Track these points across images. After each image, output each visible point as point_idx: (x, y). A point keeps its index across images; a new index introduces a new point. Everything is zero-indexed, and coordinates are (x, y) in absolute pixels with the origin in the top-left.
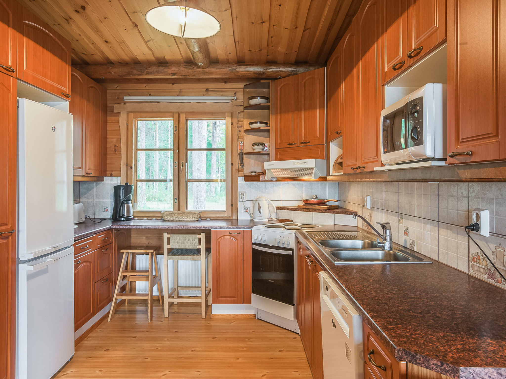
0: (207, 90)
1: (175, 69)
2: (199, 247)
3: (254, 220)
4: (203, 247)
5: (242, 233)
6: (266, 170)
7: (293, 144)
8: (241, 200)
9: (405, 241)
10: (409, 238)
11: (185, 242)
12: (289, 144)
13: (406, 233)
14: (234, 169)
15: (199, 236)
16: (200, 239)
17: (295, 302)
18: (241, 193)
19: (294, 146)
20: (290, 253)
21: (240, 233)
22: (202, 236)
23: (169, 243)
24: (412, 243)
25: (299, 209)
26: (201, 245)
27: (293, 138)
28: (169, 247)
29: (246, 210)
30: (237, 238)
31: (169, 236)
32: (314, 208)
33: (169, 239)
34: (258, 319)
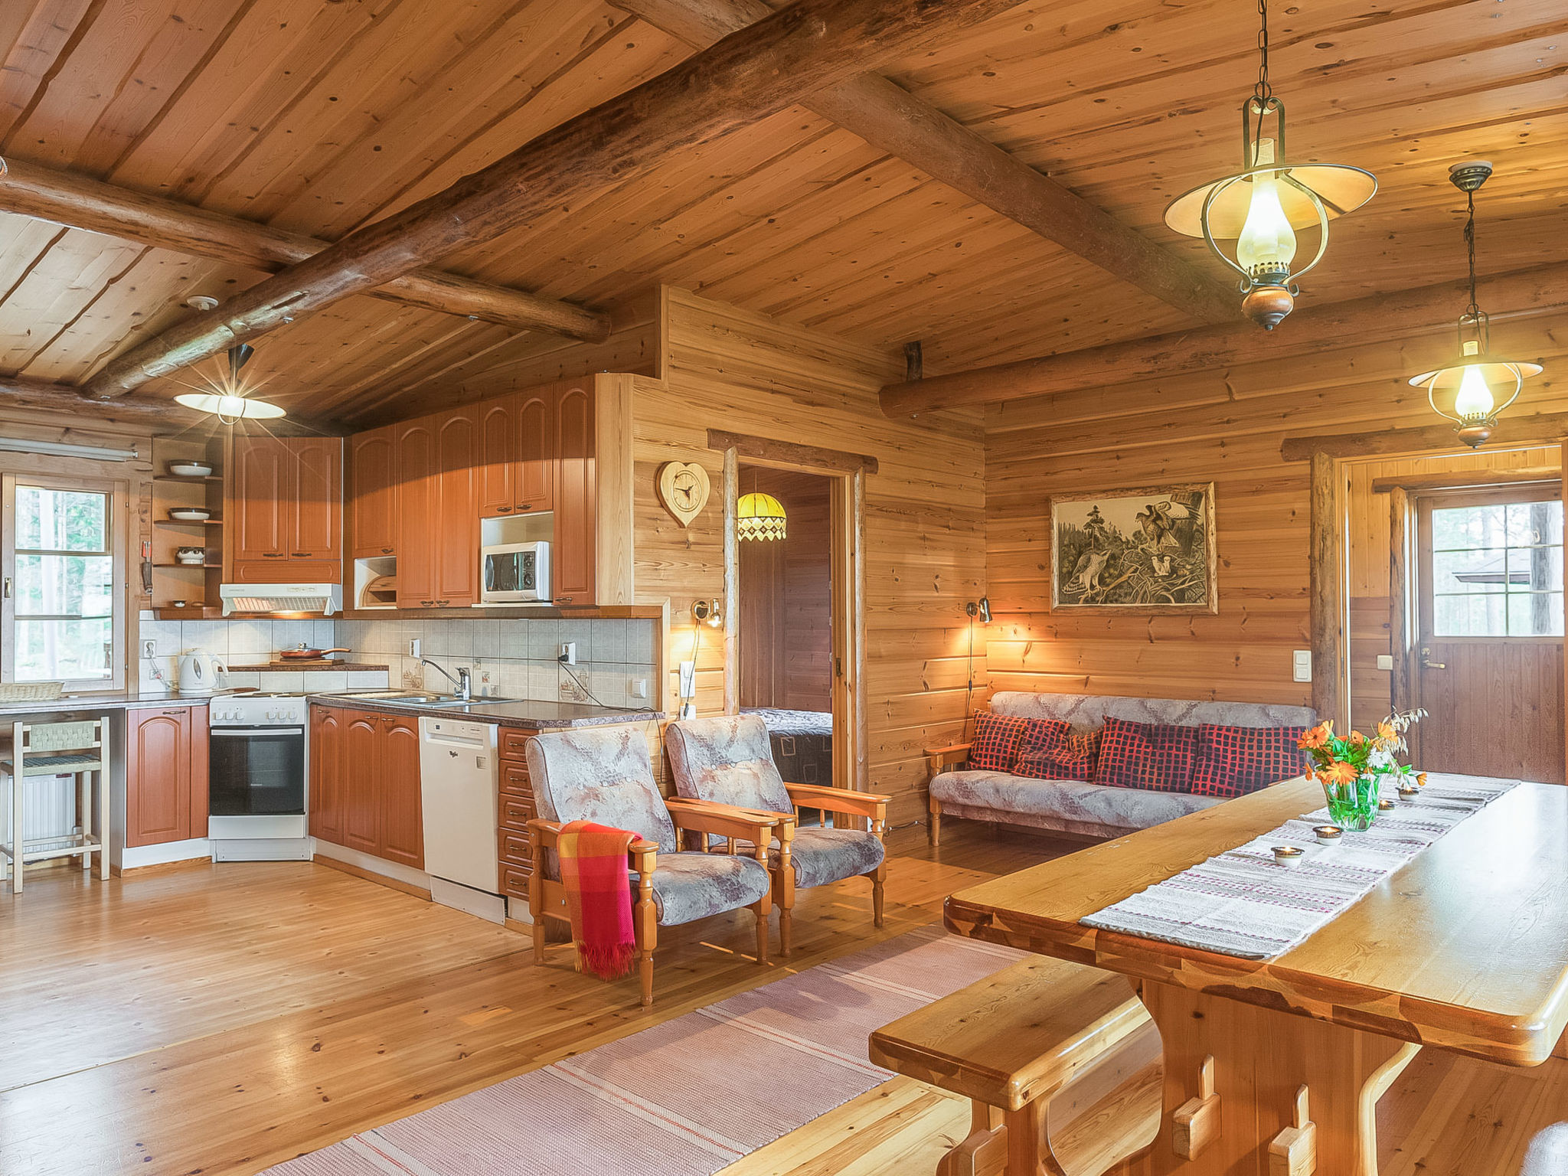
0: (67, 430)
1: (33, 394)
2: (96, 744)
3: (180, 691)
4: (105, 745)
5: (188, 711)
6: (224, 600)
7: (274, 555)
8: (146, 656)
9: (485, 689)
10: (489, 686)
11: (65, 737)
12: (265, 555)
13: (485, 680)
14: (131, 596)
15: (96, 723)
16: (98, 730)
17: (306, 809)
18: (146, 643)
19: (278, 558)
20: (299, 731)
21: (184, 712)
22: (105, 723)
23: (26, 743)
24: (495, 690)
25: (272, 667)
26: (100, 740)
27: (275, 545)
28: (28, 749)
29: (157, 674)
30: (178, 721)
31: (28, 728)
32: (306, 664)
33: (26, 735)
34: (217, 862)
